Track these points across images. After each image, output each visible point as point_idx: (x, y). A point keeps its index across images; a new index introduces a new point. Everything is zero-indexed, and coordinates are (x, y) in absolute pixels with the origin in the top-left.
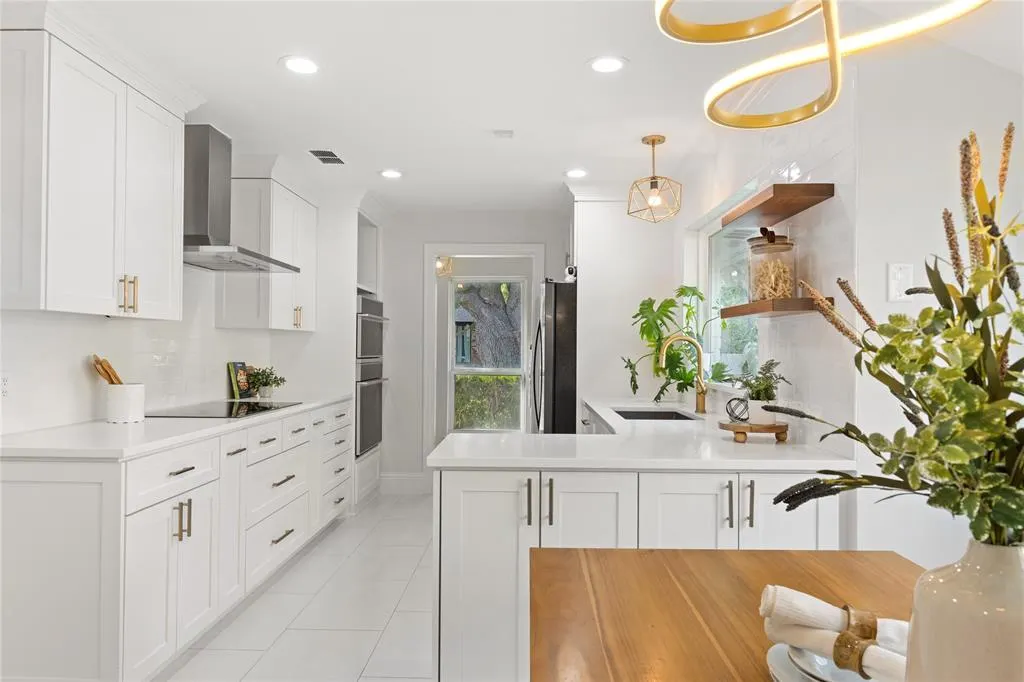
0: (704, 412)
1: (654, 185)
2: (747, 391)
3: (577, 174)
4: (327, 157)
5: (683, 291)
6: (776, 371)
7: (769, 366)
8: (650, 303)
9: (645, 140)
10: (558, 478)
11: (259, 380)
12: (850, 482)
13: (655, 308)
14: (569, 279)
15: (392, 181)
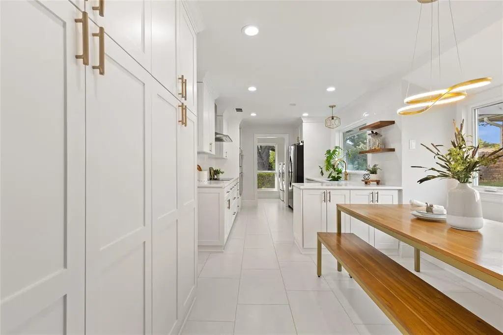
0: (347, 180)
1: (333, 119)
2: (369, 172)
3: (305, 115)
4: (239, 110)
5: (336, 147)
6: (378, 167)
7: (375, 166)
8: (330, 151)
9: (330, 107)
10: (331, 191)
11: (217, 172)
12: (434, 177)
13: (331, 152)
14: (301, 144)
15: (253, 117)
